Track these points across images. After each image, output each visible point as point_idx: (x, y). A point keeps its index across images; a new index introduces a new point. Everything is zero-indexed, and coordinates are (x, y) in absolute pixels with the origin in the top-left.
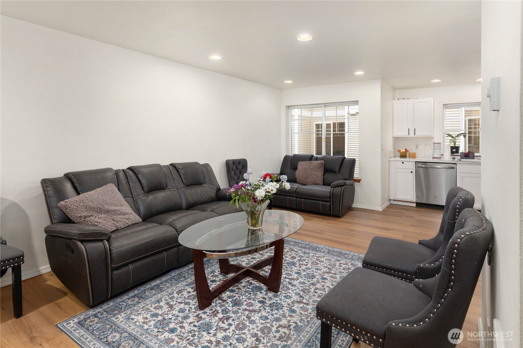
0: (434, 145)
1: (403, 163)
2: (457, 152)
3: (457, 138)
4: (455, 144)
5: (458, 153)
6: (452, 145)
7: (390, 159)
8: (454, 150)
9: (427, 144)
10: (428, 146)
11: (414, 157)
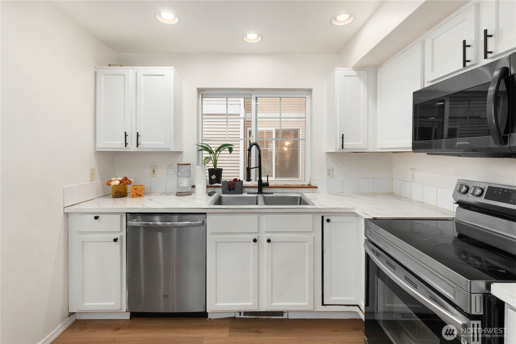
0: (178, 168)
1: (96, 218)
2: (218, 180)
3: (218, 152)
4: (215, 164)
5: (219, 182)
6: (211, 165)
7: (67, 210)
8: (214, 177)
9: (171, 166)
10: (173, 169)
11: (139, 195)
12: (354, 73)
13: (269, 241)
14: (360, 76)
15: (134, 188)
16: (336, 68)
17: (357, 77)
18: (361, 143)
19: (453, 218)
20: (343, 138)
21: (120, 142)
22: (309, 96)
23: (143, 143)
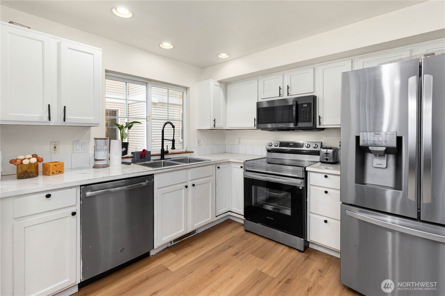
1: (48, 196)
8: (124, 149)
9: (78, 141)
10: (80, 144)
11: (60, 172)
12: (218, 84)
13: (194, 185)
14: (221, 87)
15: (54, 165)
16: (211, 79)
17: (219, 87)
18: (221, 124)
19: (266, 157)
20: (215, 121)
21: (39, 115)
22: (186, 92)
23: (68, 117)
